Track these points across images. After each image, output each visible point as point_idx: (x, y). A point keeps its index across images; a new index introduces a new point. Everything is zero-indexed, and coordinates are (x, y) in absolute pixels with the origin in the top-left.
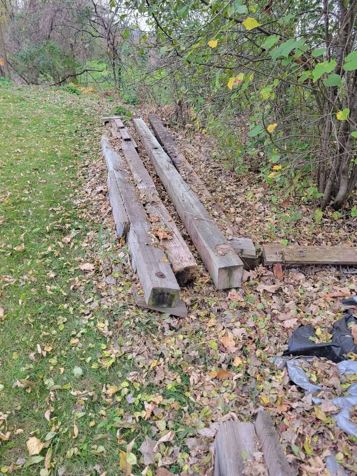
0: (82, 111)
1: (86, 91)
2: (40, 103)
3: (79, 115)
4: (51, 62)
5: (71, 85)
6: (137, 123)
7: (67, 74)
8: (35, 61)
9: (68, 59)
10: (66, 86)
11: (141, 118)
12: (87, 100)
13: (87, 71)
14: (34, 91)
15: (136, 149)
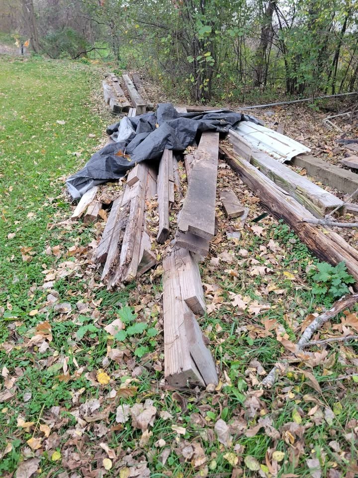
0: (91, 72)
1: (94, 63)
2: (65, 69)
3: (90, 75)
4: (69, 43)
5: (84, 58)
6: (124, 77)
7: (80, 52)
8: (57, 42)
9: (81, 40)
10: (80, 59)
11: (127, 75)
12: (96, 67)
13: (94, 48)
14: (59, 62)
15: (120, 85)
